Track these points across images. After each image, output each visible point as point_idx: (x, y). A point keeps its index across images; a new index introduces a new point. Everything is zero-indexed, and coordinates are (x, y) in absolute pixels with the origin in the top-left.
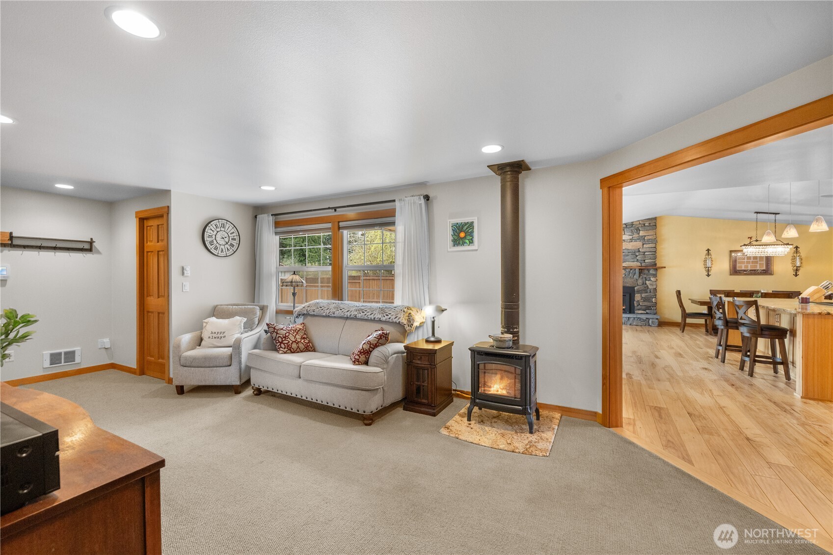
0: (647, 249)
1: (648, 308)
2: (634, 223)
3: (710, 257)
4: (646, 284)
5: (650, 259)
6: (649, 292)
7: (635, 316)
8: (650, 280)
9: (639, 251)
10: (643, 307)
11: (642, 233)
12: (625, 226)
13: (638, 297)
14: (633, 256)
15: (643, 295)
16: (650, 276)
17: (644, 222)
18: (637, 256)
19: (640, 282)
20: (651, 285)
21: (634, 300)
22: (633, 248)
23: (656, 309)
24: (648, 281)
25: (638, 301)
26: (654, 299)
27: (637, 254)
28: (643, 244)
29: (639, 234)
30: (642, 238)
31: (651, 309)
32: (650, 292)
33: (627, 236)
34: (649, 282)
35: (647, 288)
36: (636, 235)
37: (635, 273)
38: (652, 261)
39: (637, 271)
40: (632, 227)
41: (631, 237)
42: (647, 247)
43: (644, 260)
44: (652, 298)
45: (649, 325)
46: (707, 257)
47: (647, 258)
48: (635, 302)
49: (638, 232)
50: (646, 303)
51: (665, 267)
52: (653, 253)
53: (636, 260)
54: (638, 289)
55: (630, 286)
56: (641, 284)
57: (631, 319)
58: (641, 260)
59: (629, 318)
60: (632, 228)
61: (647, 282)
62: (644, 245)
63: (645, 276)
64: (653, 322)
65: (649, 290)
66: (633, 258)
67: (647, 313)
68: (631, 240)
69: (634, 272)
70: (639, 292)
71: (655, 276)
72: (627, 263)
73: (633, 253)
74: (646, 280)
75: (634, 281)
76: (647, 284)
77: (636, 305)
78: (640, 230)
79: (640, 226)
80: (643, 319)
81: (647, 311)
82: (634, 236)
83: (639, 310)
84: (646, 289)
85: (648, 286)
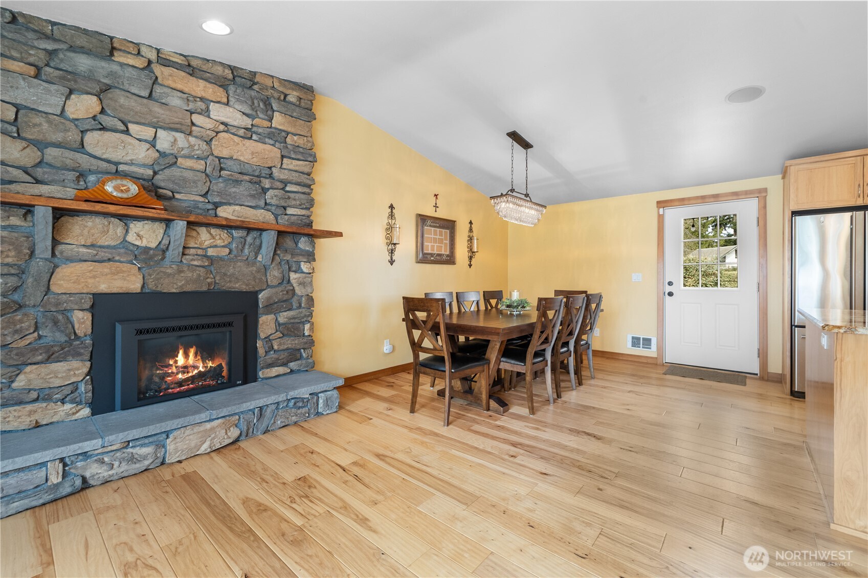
0: (294, 174)
1: (294, 355)
2: (257, 79)
3: (393, 221)
4: (289, 281)
5: (300, 206)
6: (295, 305)
7: (282, 397)
8: (298, 270)
9: (271, 176)
10: (283, 356)
11: (279, 121)
12: (230, 76)
13: (266, 325)
14: (254, 189)
15: (283, 317)
16: (301, 258)
17: (285, 86)
18: (264, 191)
19: (274, 275)
20: (300, 284)
21: (256, 336)
22: (255, 161)
23: (311, 357)
24: (295, 272)
25: (268, 339)
26: (307, 326)
27: (267, 183)
28: (283, 157)
29: (271, 120)
30: (277, 137)
31: (301, 358)
32: (300, 307)
33: (239, 115)
34: (297, 275)
35: (290, 293)
36: (260, 122)
37: (260, 247)
38: (304, 212)
39: (269, 239)
40: (250, 88)
41: (248, 122)
42: (291, 167)
43: (285, 208)
44: (304, 323)
45: (318, 414)
46: (390, 221)
47: (293, 203)
48: (259, 344)
49: (270, 113)
50: (290, 343)
51: (340, 234)
52: (306, 190)
53: (262, 203)
54: (269, 298)
55: (244, 288)
56: (275, 282)
57: (268, 412)
58: (277, 206)
59: (261, 408)
60: (253, 93)
61: (293, 276)
62: (285, 160)
63: (288, 257)
64: (327, 400)
65: (295, 299)
66: (253, 196)
67: (292, 371)
68: (249, 133)
69: (258, 242)
70: (271, 308)
71: (310, 257)
72: (237, 208)
73: (255, 179)
74: (290, 270)
75: (258, 271)
76: (293, 281)
77: (261, 351)
78: (273, 111)
79: (276, 95)
80: (303, 399)
81: (293, 365)
82: (256, 121)
83: (270, 366)
84: (288, 299)
85: (293, 290)
